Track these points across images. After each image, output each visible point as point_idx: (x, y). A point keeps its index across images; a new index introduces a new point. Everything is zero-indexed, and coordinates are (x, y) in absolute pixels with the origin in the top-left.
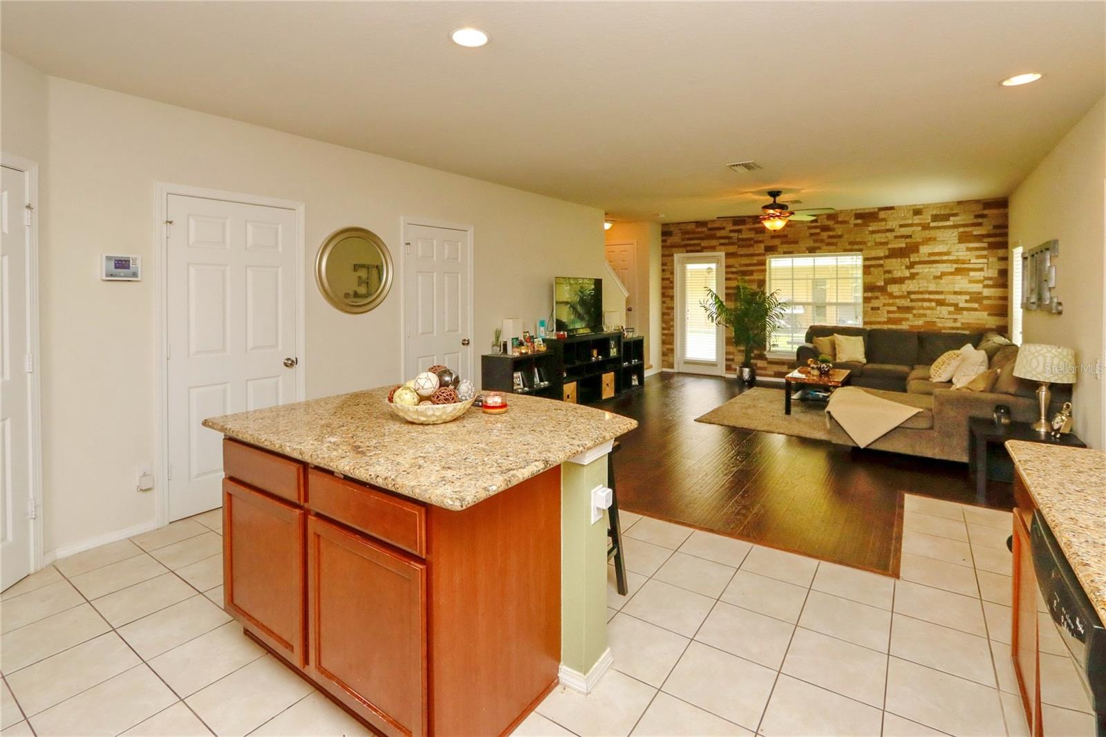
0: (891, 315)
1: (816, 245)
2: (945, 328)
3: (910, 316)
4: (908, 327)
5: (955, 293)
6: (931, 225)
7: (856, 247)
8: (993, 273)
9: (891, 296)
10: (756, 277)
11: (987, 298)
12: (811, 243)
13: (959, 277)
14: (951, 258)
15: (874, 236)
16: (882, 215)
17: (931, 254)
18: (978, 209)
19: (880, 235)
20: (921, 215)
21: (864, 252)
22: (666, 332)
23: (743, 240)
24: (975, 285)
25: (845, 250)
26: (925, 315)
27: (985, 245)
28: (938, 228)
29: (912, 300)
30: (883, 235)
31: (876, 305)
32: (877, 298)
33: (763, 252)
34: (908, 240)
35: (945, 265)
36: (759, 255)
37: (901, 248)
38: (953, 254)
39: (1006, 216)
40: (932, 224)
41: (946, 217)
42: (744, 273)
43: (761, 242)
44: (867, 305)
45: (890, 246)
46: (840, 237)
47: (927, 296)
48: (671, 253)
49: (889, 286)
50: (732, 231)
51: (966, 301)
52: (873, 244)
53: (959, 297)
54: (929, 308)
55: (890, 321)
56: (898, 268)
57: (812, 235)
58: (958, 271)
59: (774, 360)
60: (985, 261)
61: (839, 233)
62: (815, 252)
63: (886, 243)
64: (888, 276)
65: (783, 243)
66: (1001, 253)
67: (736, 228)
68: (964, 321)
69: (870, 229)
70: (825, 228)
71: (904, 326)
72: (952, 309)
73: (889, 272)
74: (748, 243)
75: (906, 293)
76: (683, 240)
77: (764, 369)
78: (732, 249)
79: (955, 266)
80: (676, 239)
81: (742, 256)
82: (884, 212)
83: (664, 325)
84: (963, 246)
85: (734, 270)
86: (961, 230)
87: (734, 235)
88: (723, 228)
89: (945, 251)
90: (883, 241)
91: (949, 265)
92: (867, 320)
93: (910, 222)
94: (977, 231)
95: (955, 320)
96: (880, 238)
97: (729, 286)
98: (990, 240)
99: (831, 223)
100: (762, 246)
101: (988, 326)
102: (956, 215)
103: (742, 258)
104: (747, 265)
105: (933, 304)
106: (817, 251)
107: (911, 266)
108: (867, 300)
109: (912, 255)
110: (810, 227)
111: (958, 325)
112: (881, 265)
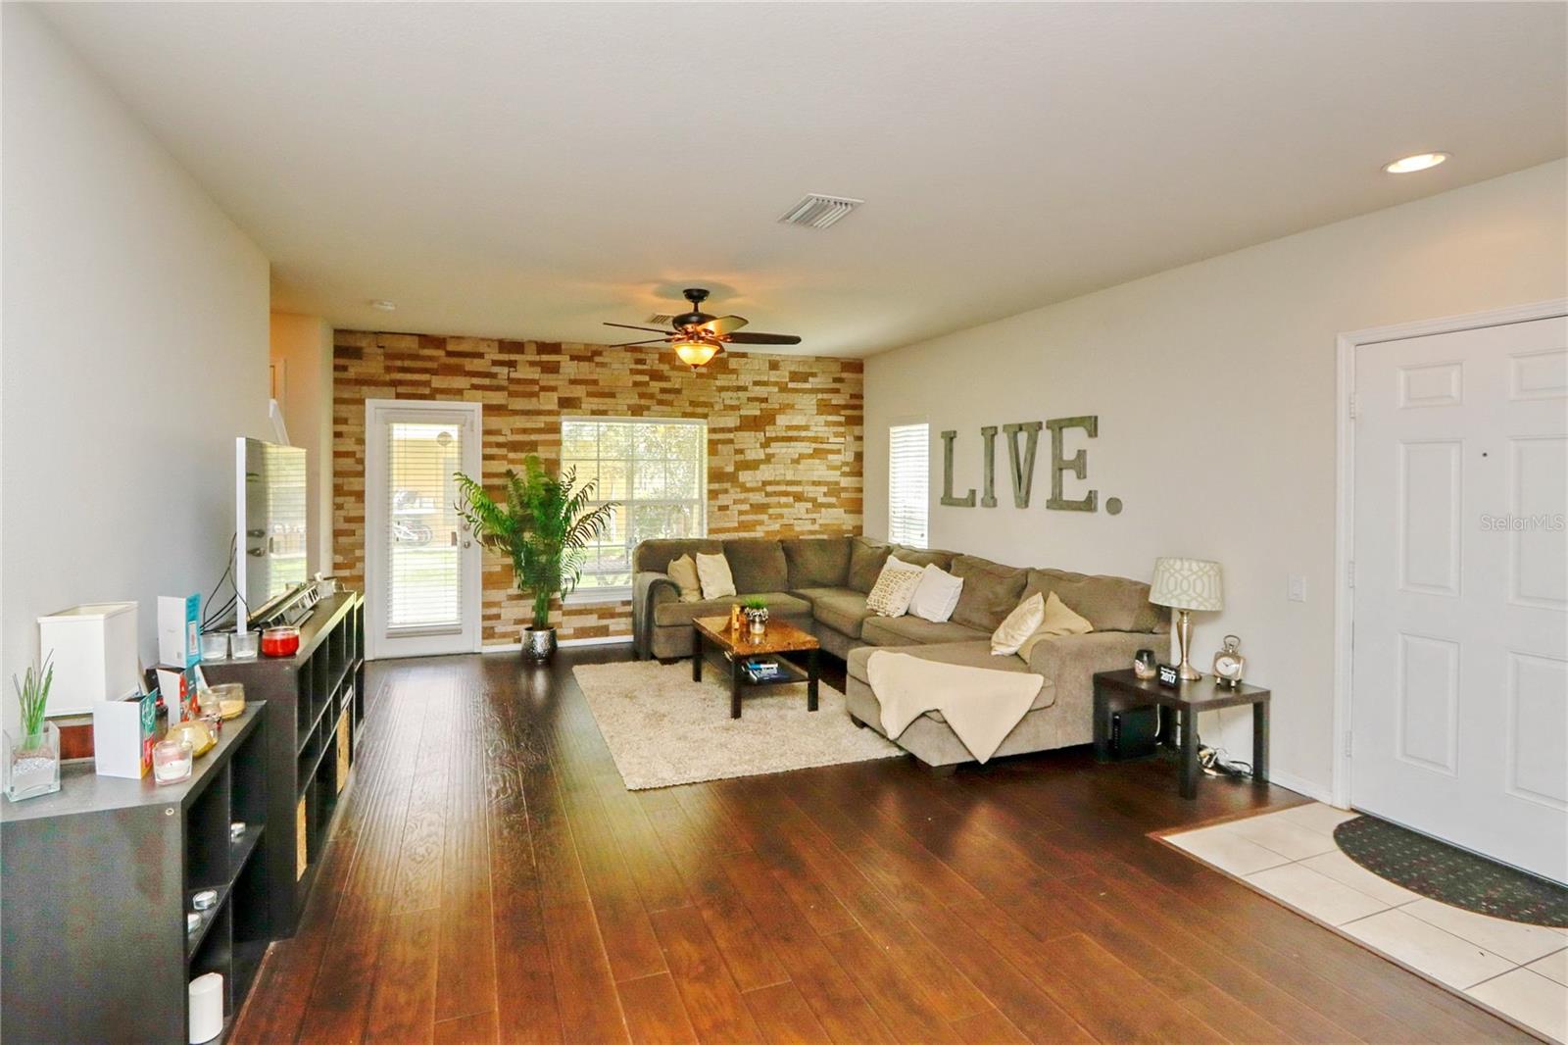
0: (743, 518)
1: (643, 402)
2: (802, 533)
3: (765, 517)
4: (761, 534)
5: (814, 483)
6: (789, 387)
7: (700, 410)
8: (849, 457)
9: (746, 489)
10: (542, 453)
11: (845, 489)
12: (635, 400)
13: (817, 461)
14: (809, 434)
15: (723, 394)
16: (733, 363)
17: (789, 428)
18: (835, 368)
19: (730, 394)
20: (777, 370)
21: (709, 418)
22: (346, 573)
23: (518, 381)
24: (833, 472)
25: (685, 415)
26: (781, 516)
27: (842, 419)
28: (796, 391)
29: (768, 495)
30: (734, 395)
31: (726, 503)
32: (726, 491)
33: (554, 406)
34: (764, 405)
35: (803, 444)
36: (550, 413)
37: (756, 416)
38: (811, 428)
39: (860, 383)
40: (792, 385)
41: (803, 377)
42: (515, 446)
43: (553, 389)
44: (712, 502)
45: (743, 412)
46: (678, 391)
47: (783, 488)
48: (358, 396)
49: (740, 473)
50: (495, 363)
51: (825, 494)
52: (722, 408)
53: (817, 488)
54: (786, 505)
55: (743, 526)
56: (751, 444)
57: (636, 384)
58: (818, 453)
59: (574, 608)
60: (842, 440)
61: (677, 386)
62: (642, 415)
63: (737, 408)
64: (739, 457)
65: (590, 394)
66: (857, 430)
67: (505, 357)
68: (821, 522)
69: (719, 384)
70: (656, 376)
71: (758, 533)
72: (809, 505)
73: (741, 452)
74: (529, 388)
75: (760, 484)
76: (388, 369)
77: (560, 625)
78: (497, 398)
79: (814, 445)
80: (373, 366)
81: (515, 413)
82: (736, 359)
83: (339, 559)
84: (822, 419)
85: (501, 439)
86: (820, 396)
87: (503, 371)
88: (481, 355)
89: (803, 424)
90: (733, 404)
91: (808, 444)
92: (713, 526)
93: (766, 379)
94: (836, 400)
95: (814, 521)
96: (729, 398)
97: (489, 471)
98: (849, 412)
99: (665, 367)
100: (555, 396)
101: (844, 527)
102: (814, 375)
103: (517, 418)
104: (525, 431)
105: (791, 499)
106: (645, 413)
107: (766, 444)
108: (713, 494)
109: (767, 428)
110: (633, 372)
111: (816, 527)
112: (731, 441)
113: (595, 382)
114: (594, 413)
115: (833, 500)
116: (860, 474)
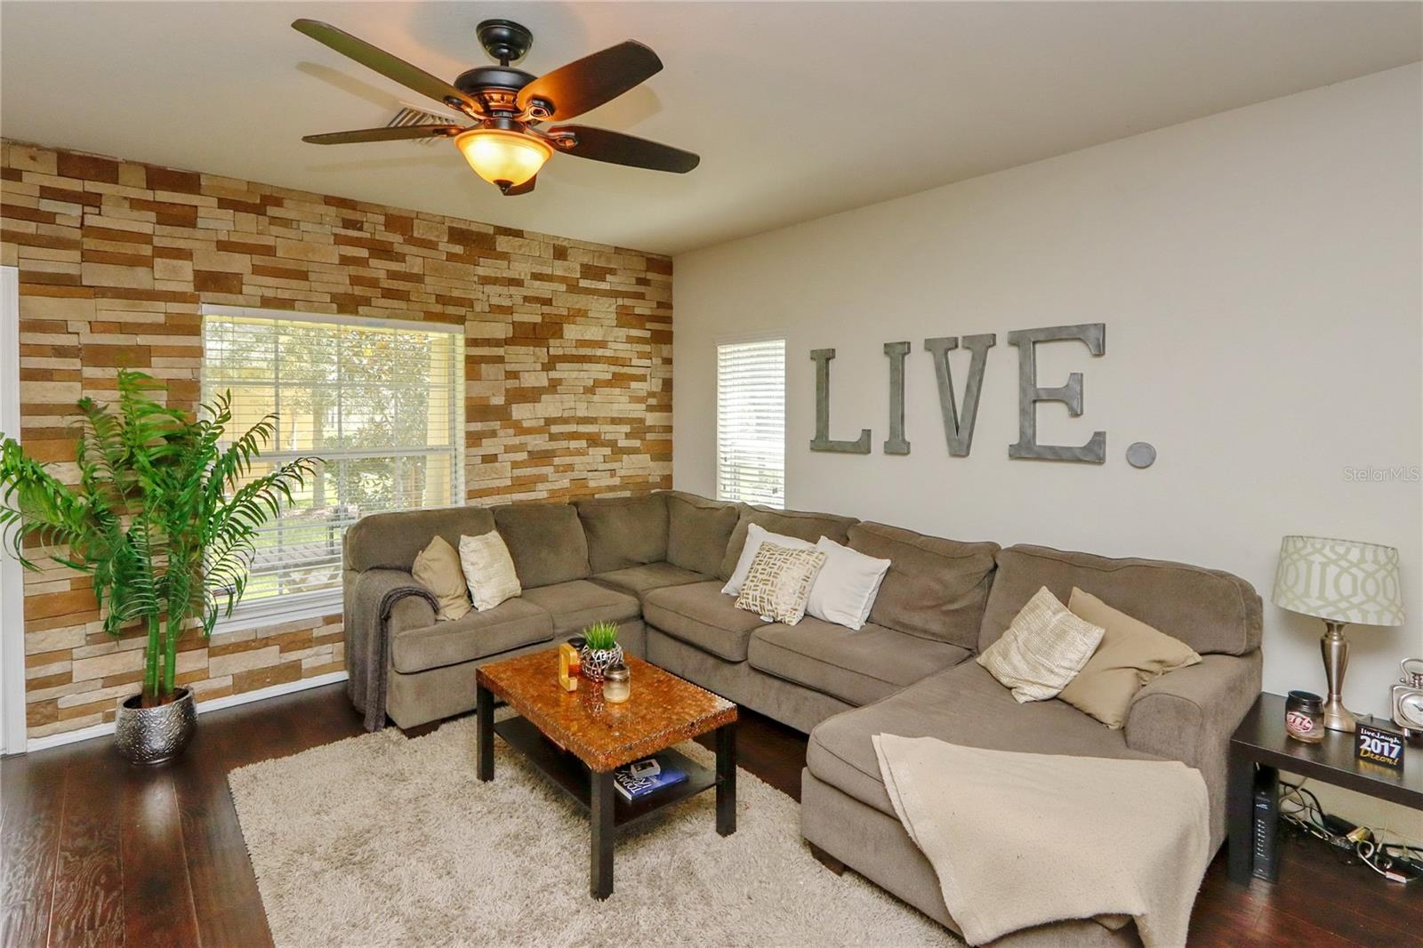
0: (518, 472)
1: (358, 291)
2: (599, 490)
3: (548, 470)
4: (544, 495)
5: (614, 421)
6: (580, 285)
7: (451, 310)
8: (655, 385)
9: (520, 430)
11: (651, 429)
12: (344, 287)
13: (617, 391)
14: (608, 353)
15: (488, 289)
16: (503, 244)
17: (582, 343)
18: (642, 265)
19: (498, 289)
20: (566, 260)
21: (467, 324)
23: (105, 234)
24: (637, 406)
25: (430, 317)
26: (570, 467)
27: (647, 334)
28: (588, 291)
29: (553, 437)
30: (503, 290)
31: (493, 452)
32: (493, 434)
33: (189, 288)
34: (546, 309)
35: (599, 367)
36: (177, 297)
37: (535, 325)
38: (610, 345)
39: (668, 287)
40: (584, 283)
41: (599, 273)
42: (98, 355)
43: (183, 255)
44: (474, 451)
45: (517, 318)
46: (418, 279)
47: (572, 428)
49: (514, 407)
50: (47, 193)
51: (628, 436)
52: (487, 309)
53: (618, 428)
55: (520, 484)
56: (527, 363)
57: (345, 261)
58: (618, 380)
59: (234, 641)
60: (647, 362)
61: (415, 270)
62: (355, 313)
63: (509, 310)
64: (511, 383)
65: (257, 270)
66: (665, 349)
67: (74, 185)
68: (623, 473)
69: (481, 271)
71: (540, 493)
72: (608, 451)
73: (513, 375)
74: (129, 249)
75: (542, 422)
77: (204, 674)
78: (56, 262)
79: (614, 369)
81: (99, 292)
82: (506, 238)
84: (622, 333)
86: (620, 301)
88: (10, 174)
89: (600, 339)
90: (503, 304)
91: (605, 367)
92: (475, 486)
93: (549, 271)
94: (642, 308)
95: (613, 472)
96: (498, 296)
97: (38, 400)
98: (655, 326)
99: (396, 239)
100: (186, 269)
101: (651, 479)
102: (612, 272)
103: (104, 303)
104: (123, 328)
105: (584, 443)
106: (361, 309)
107: (549, 365)
108: (473, 439)
109: (552, 342)
110: (340, 240)
111: (616, 481)
112: (500, 360)
113: (269, 251)
114: (266, 303)
115: (636, 443)
116: (667, 407)
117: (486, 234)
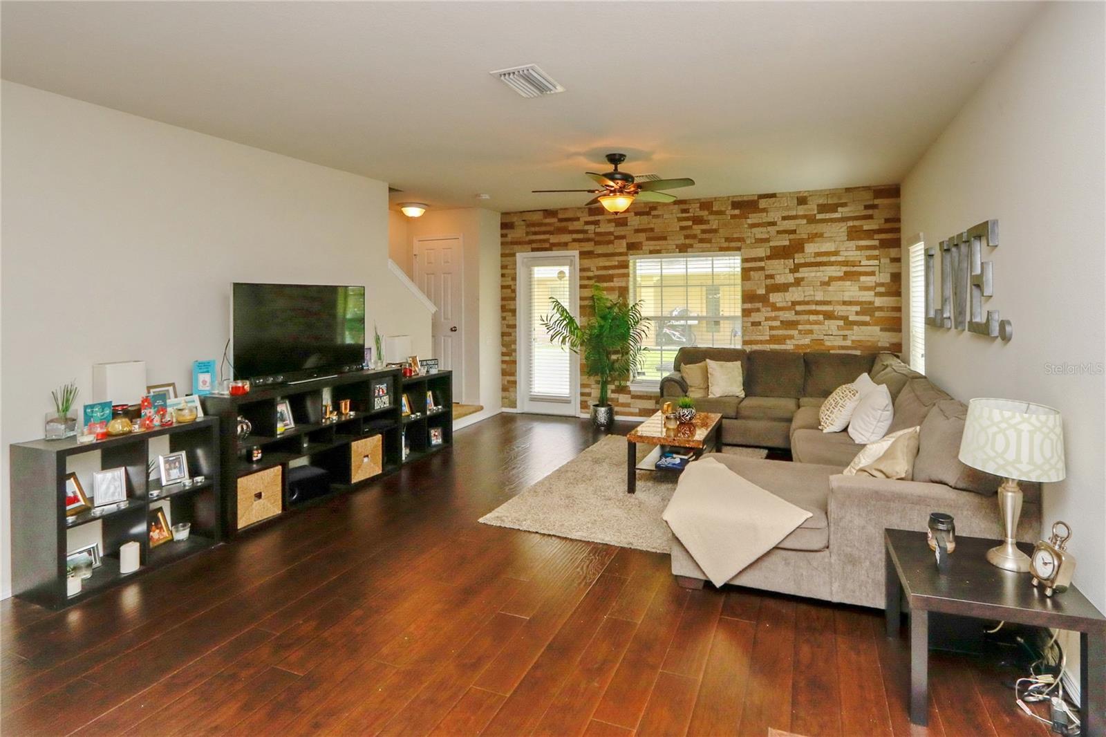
0: (774, 332)
1: (688, 241)
2: (833, 348)
3: (795, 332)
4: (792, 347)
5: (845, 303)
6: (817, 218)
7: (733, 244)
8: (885, 278)
9: (775, 308)
10: (617, 283)
11: (880, 309)
12: (681, 241)
13: (848, 283)
14: (839, 259)
15: (754, 230)
16: (763, 204)
17: (818, 254)
18: (867, 198)
19: (760, 229)
20: (806, 204)
21: (742, 250)
22: (507, 358)
23: (601, 234)
24: (866, 293)
25: (721, 249)
26: (811, 332)
27: (876, 243)
28: (825, 221)
29: (797, 313)
30: (764, 229)
31: (757, 320)
32: (758, 310)
33: (624, 250)
34: (792, 236)
35: (833, 268)
36: (621, 254)
37: (785, 246)
38: (841, 253)
39: (898, 208)
40: (819, 217)
41: (833, 208)
42: (600, 279)
43: (623, 237)
44: (746, 319)
45: (772, 244)
46: (715, 231)
47: (813, 307)
48: (512, 252)
49: (771, 295)
50: (587, 223)
51: (857, 313)
52: (754, 241)
53: (849, 308)
54: (816, 323)
55: (773, 340)
56: (781, 271)
57: (682, 228)
58: (848, 276)
59: (639, 394)
60: (876, 262)
61: (714, 227)
62: (686, 252)
63: (767, 240)
64: (769, 282)
65: (648, 239)
66: (893, 252)
67: (592, 219)
68: (854, 338)
69: (749, 221)
70: (698, 220)
71: (789, 346)
72: (841, 323)
73: (771, 277)
74: (608, 238)
75: (790, 304)
76: (527, 234)
77: (628, 405)
78: (588, 247)
79: (844, 269)
80: (519, 233)
81: (599, 255)
82: (765, 200)
83: (505, 350)
84: (853, 244)
85: (590, 274)
86: (851, 223)
87: (591, 228)
88: (578, 219)
89: (833, 250)
90: (764, 237)
91: (838, 268)
92: (747, 338)
93: (794, 213)
94: (869, 225)
95: (845, 337)
96: (760, 233)
97: (584, 295)
98: (883, 236)
99: (705, 213)
100: (624, 243)
101: (880, 344)
102: (844, 205)
103: (601, 259)
104: (605, 268)
105: (821, 317)
106: (689, 250)
107: (795, 269)
108: (746, 313)
109: (796, 256)
110: (680, 219)
111: (848, 343)
112: (762, 269)
113: (652, 230)
114: (651, 252)
115: (867, 318)
116: (898, 293)
117: (753, 201)
